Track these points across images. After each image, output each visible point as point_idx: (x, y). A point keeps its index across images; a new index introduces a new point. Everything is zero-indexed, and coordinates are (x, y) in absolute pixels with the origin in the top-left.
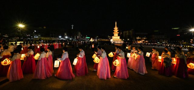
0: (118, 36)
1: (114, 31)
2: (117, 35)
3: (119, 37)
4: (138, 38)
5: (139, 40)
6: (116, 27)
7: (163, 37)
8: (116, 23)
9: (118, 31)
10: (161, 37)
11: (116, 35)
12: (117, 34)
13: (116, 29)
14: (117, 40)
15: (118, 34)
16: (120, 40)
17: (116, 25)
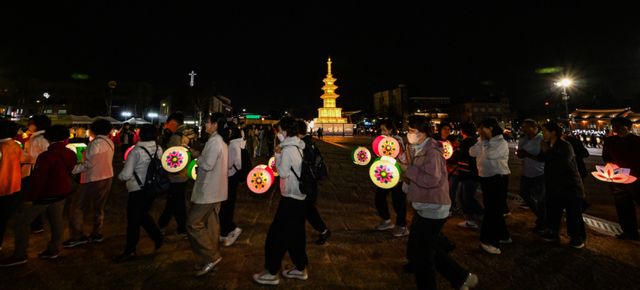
1: (323, 88)
2: (334, 105)
3: (338, 112)
6: (329, 75)
8: (329, 63)
9: (336, 91)
11: (329, 106)
12: (333, 101)
13: (329, 83)
14: (331, 121)
15: (337, 100)
16: (343, 121)
17: (329, 68)
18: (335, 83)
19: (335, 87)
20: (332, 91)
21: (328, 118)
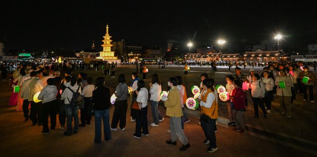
0: (112, 50)
1: (103, 41)
2: (110, 50)
3: (113, 54)
4: (131, 54)
5: (132, 57)
6: (107, 34)
7: (158, 53)
8: (107, 28)
9: (111, 43)
10: (156, 53)
11: (107, 50)
12: (110, 48)
13: (107, 38)
14: (110, 58)
15: (112, 47)
16: (115, 58)
17: (107, 30)
18: (111, 39)
19: (111, 41)
20: (109, 43)
21: (108, 57)
